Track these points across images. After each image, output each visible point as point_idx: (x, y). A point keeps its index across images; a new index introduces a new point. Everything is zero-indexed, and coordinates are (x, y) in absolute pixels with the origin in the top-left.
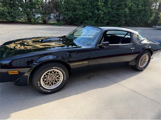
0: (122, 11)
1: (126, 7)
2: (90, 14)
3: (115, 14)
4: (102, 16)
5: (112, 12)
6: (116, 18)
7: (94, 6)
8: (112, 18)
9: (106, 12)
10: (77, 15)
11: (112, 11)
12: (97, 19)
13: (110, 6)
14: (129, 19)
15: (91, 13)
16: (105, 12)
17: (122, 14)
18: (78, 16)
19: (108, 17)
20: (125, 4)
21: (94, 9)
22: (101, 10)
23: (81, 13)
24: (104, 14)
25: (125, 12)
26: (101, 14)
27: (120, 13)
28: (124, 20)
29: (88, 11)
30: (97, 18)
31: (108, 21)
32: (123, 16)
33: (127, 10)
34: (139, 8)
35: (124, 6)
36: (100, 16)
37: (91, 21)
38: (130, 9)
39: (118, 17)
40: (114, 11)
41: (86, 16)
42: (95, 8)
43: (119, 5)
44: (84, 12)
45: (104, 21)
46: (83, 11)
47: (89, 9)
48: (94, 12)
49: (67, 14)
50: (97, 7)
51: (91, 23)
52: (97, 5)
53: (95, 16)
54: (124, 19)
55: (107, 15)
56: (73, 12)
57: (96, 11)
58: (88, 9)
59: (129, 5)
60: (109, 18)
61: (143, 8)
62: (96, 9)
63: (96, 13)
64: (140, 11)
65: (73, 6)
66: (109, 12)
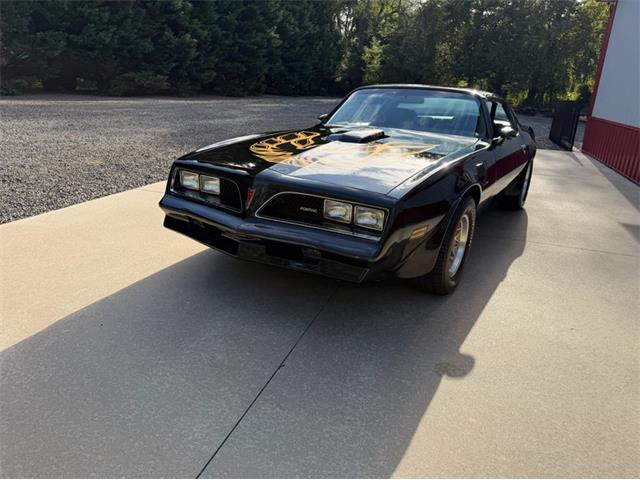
0: (258, 39)
1: (270, 22)
2: (148, 46)
3: (237, 48)
4: (193, 53)
5: (227, 42)
6: (242, 62)
7: (157, 12)
8: (228, 65)
9: (206, 38)
10: (92, 50)
11: (224, 35)
12: (174, 68)
13: (216, 17)
14: (283, 68)
15: (149, 40)
16: (203, 38)
17: (260, 47)
18: (97, 52)
19: (212, 58)
20: (263, 14)
21: (157, 25)
22: (187, 32)
23: (108, 40)
24: (199, 47)
25: (268, 40)
26: (189, 47)
27: (254, 44)
28: (266, 71)
29: (136, 33)
30: (175, 61)
31: (215, 74)
32: (264, 56)
33: (273, 34)
34: (306, 28)
35: (261, 19)
36: (189, 53)
37: (151, 73)
38: (281, 30)
39: (246, 58)
40: (232, 36)
41: (130, 51)
42: (163, 24)
43: (245, 16)
44: (122, 37)
45: (203, 76)
46: (115, 33)
47: (140, 25)
48: (161, 36)
49: (44, 41)
50: (168, 16)
51: (155, 81)
52: (168, 9)
53: (166, 53)
54: (268, 66)
55: (207, 52)
56: (71, 36)
57: (168, 34)
58: (132, 22)
59: (277, 17)
60: (216, 65)
61: (318, 28)
62: (166, 25)
63: (168, 41)
64: (310, 40)
65: (67, 9)
66: (215, 40)
